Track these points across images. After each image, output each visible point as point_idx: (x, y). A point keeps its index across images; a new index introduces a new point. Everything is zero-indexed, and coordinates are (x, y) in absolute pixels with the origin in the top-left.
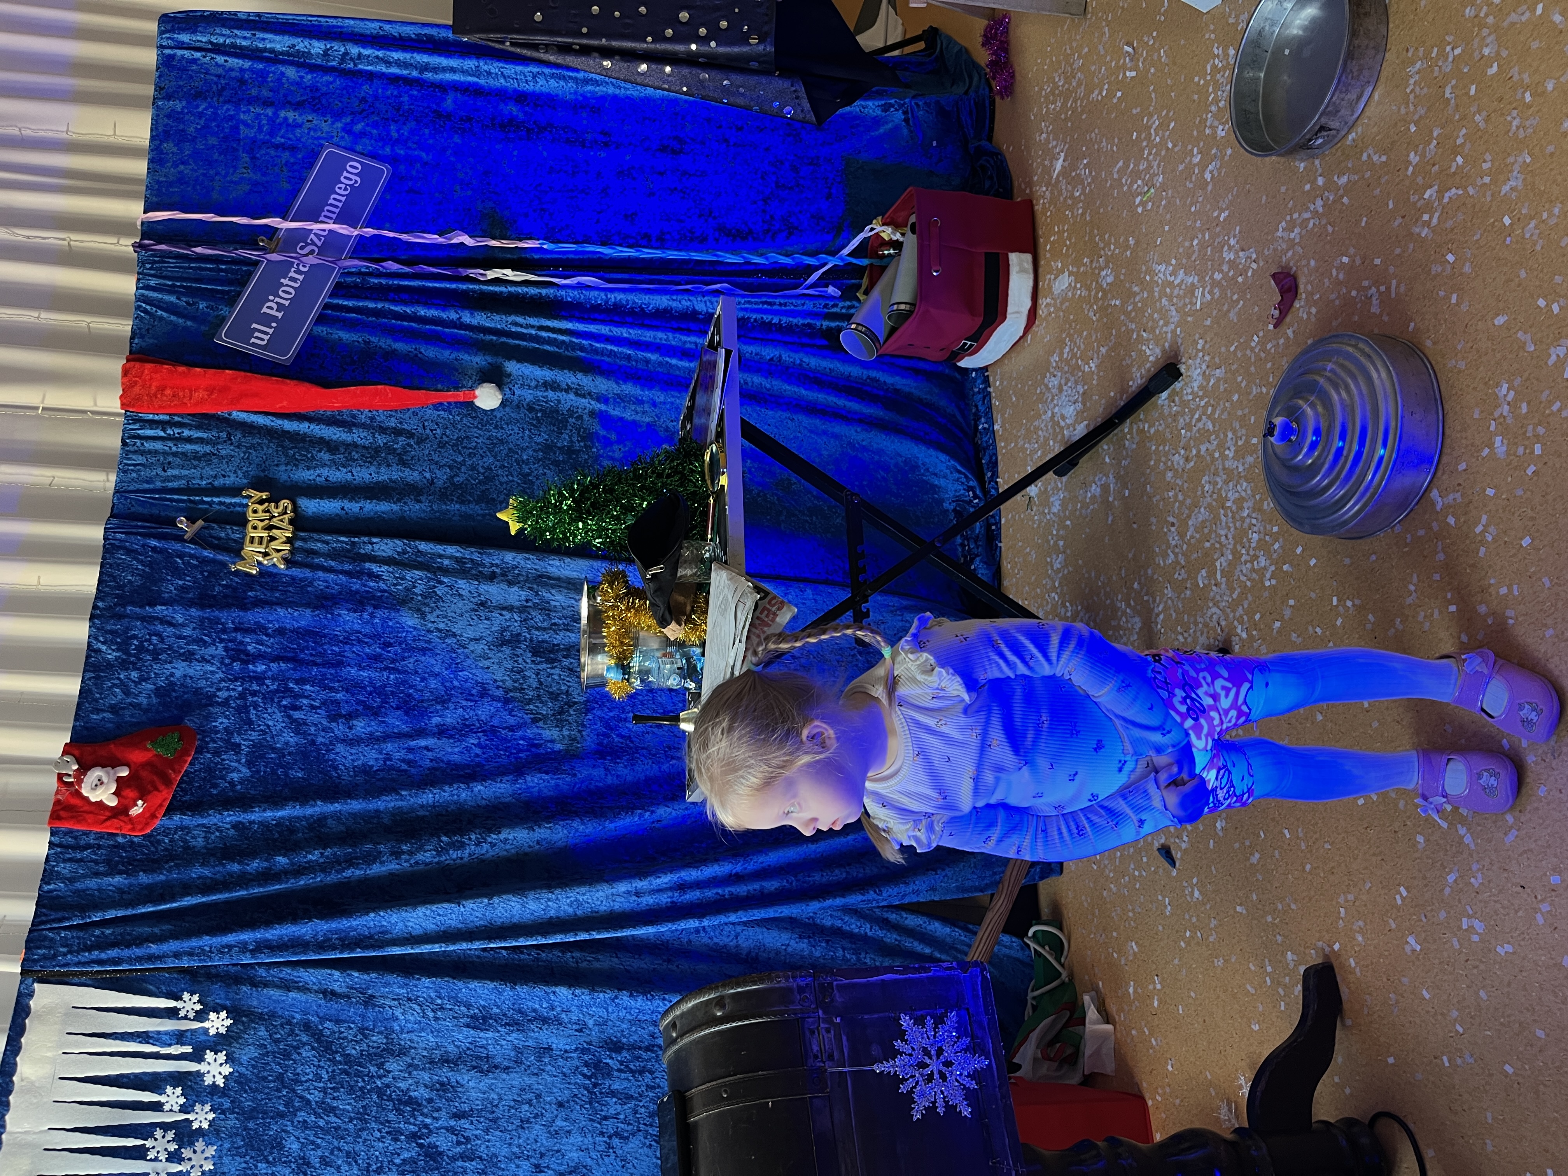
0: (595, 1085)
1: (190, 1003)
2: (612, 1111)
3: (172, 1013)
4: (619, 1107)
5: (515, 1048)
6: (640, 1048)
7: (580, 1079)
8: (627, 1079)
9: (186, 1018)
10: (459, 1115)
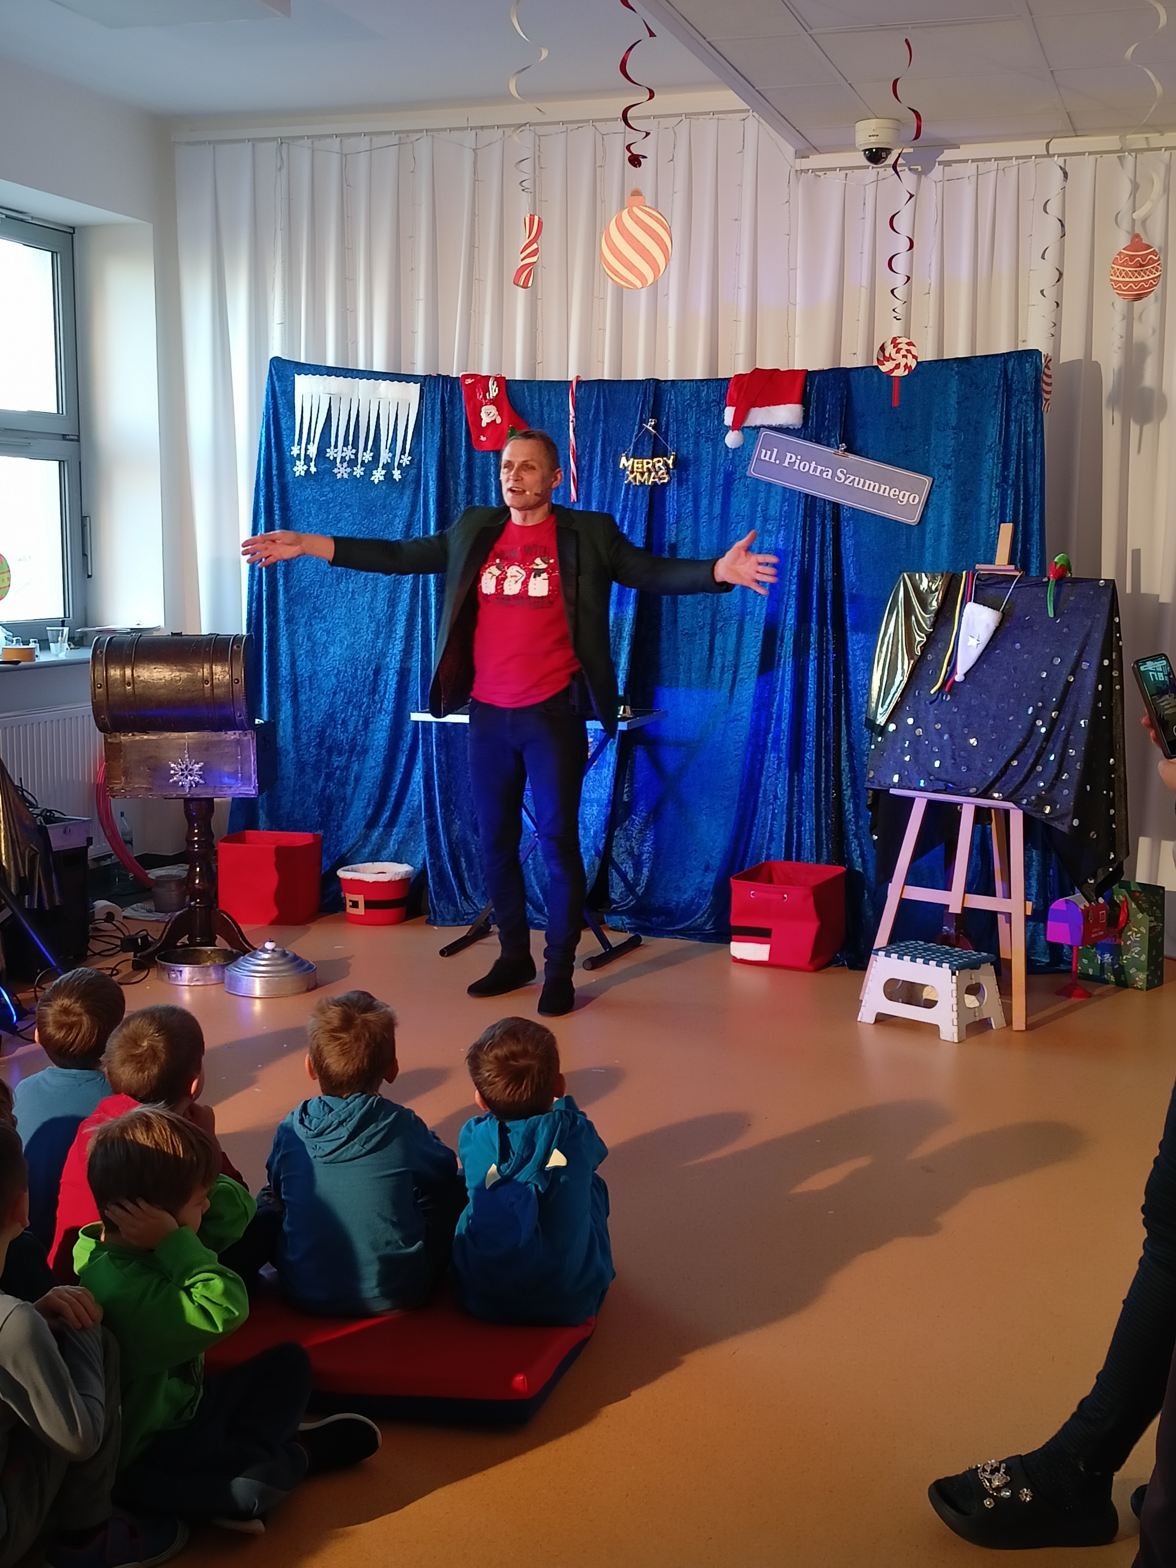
0: (360, 661)
1: (406, 460)
2: (349, 670)
3: (403, 452)
4: (350, 673)
5: (379, 620)
6: (374, 685)
7: (363, 654)
8: (361, 678)
9: (401, 458)
10: (353, 592)
